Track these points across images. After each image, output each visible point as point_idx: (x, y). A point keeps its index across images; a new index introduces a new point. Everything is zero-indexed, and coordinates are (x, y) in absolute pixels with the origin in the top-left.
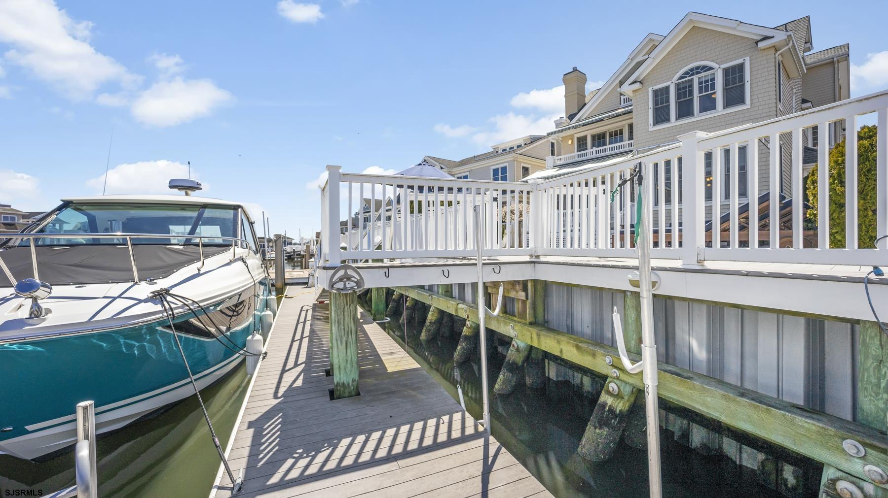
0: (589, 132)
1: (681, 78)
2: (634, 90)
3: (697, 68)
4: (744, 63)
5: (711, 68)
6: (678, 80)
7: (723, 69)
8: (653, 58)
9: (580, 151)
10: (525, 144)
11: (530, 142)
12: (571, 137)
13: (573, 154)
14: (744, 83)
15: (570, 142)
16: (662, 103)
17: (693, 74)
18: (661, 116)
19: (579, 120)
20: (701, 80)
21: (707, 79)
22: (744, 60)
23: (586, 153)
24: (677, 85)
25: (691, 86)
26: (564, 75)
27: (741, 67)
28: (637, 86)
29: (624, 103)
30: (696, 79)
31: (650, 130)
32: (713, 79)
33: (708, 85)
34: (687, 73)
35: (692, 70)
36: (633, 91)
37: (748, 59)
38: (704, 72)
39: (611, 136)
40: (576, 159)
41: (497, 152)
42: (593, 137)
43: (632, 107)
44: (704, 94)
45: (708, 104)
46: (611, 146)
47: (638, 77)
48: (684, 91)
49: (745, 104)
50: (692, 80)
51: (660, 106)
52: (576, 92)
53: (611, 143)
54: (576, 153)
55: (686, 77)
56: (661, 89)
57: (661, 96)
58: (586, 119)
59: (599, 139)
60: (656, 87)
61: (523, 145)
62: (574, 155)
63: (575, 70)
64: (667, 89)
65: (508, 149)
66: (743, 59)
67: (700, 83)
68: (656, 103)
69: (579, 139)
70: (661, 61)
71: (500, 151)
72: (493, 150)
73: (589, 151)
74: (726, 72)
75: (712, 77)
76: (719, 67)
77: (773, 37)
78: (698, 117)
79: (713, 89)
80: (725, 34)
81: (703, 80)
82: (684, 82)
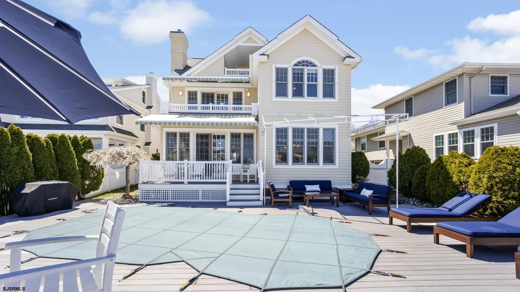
0: (200, 89)
1: (295, 65)
2: (261, 61)
3: (306, 62)
4: (335, 69)
5: (314, 66)
6: (294, 65)
7: (323, 69)
9: (190, 103)
12: (182, 89)
13: (184, 105)
14: (335, 84)
15: (181, 93)
16: (282, 81)
17: (303, 65)
18: (281, 91)
19: (189, 76)
20: (309, 72)
21: (312, 72)
22: (335, 67)
23: (197, 107)
24: (293, 69)
25: (302, 74)
26: (171, 32)
27: (333, 72)
28: (265, 58)
29: (227, 74)
30: (306, 69)
31: (273, 100)
32: (316, 74)
33: (313, 77)
34: (299, 63)
35: (303, 62)
37: (337, 67)
38: (311, 66)
39: (218, 97)
40: (187, 110)
42: (203, 94)
44: (310, 83)
45: (313, 92)
46: (218, 106)
47: (266, 51)
48: (298, 76)
49: (335, 98)
50: (302, 70)
51: (280, 82)
53: (218, 103)
54: (187, 105)
55: (299, 66)
56: (282, 69)
57: (281, 74)
59: (208, 98)
60: (278, 66)
62: (185, 106)
63: (180, 31)
64: (286, 69)
66: (335, 66)
67: (308, 74)
68: (278, 79)
69: (190, 93)
70: (282, 45)
73: (200, 105)
74: (325, 71)
75: (316, 72)
76: (321, 67)
77: (354, 58)
78: (306, 100)
79: (316, 81)
80: (324, 43)
81: (296, 72)
82: (298, 69)
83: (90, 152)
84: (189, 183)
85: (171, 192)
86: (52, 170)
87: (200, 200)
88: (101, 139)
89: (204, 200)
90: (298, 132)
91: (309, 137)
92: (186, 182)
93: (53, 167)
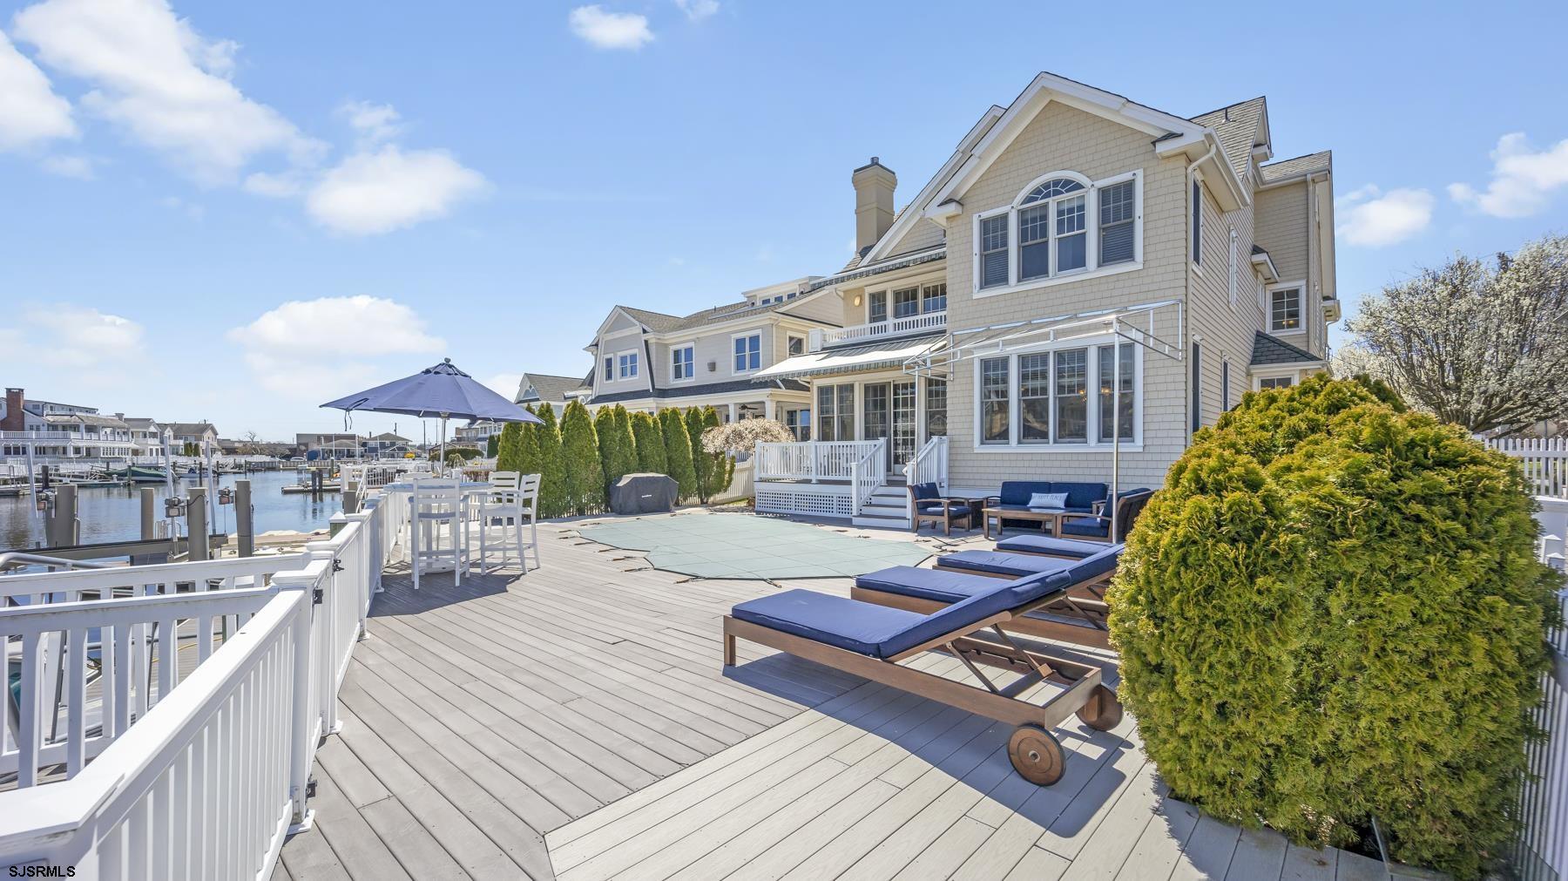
0: (890, 285)
1: (1029, 199)
2: (948, 215)
3: (1056, 183)
4: (1134, 180)
5: (1079, 186)
6: (1024, 202)
7: (1099, 189)
8: (979, 157)
9: (874, 322)
10: (802, 293)
11: (809, 290)
12: (859, 292)
13: (862, 327)
14: (1134, 221)
15: (857, 302)
16: (995, 247)
17: (1048, 195)
18: (993, 274)
19: (875, 261)
20: (1061, 208)
21: (1071, 205)
22: (1134, 174)
23: (885, 326)
24: (1022, 213)
25: (1044, 217)
26: (855, 171)
27: (1129, 187)
28: (952, 209)
30: (1052, 203)
31: (975, 295)
32: (1081, 208)
33: (1073, 218)
34: (1038, 191)
35: (1047, 186)
36: (947, 218)
37: (1140, 173)
38: (1067, 191)
39: (927, 295)
40: (868, 337)
41: (753, 304)
42: (897, 294)
43: (944, 249)
44: (1066, 234)
45: (1074, 257)
46: (927, 315)
47: (955, 191)
48: (1033, 224)
49: (1133, 260)
50: (1045, 206)
51: (991, 251)
52: (875, 205)
53: (926, 310)
54: (868, 325)
55: (1036, 199)
56: (995, 219)
57: (993, 231)
58: (887, 259)
59: (907, 301)
60: (986, 215)
61: (798, 294)
62: (863, 329)
63: (875, 162)
64: (1004, 218)
65: (772, 301)
66: (1133, 172)
67: (1060, 213)
68: (985, 245)
69: (873, 297)
70: (994, 163)
71: (759, 303)
72: (746, 300)
73: (891, 321)
74: (1104, 194)
75: (1080, 203)
76: (1093, 185)
77: (1182, 135)
78: (1056, 279)
79: (1081, 225)
80: (1103, 120)
81: (1066, 206)
82: (1033, 209)
83: (710, 431)
84: (821, 482)
85: (793, 497)
86: (658, 459)
87: (835, 515)
88: (764, 403)
89: (841, 515)
90: (1032, 366)
91: (1060, 374)
92: (814, 481)
93: (660, 456)
